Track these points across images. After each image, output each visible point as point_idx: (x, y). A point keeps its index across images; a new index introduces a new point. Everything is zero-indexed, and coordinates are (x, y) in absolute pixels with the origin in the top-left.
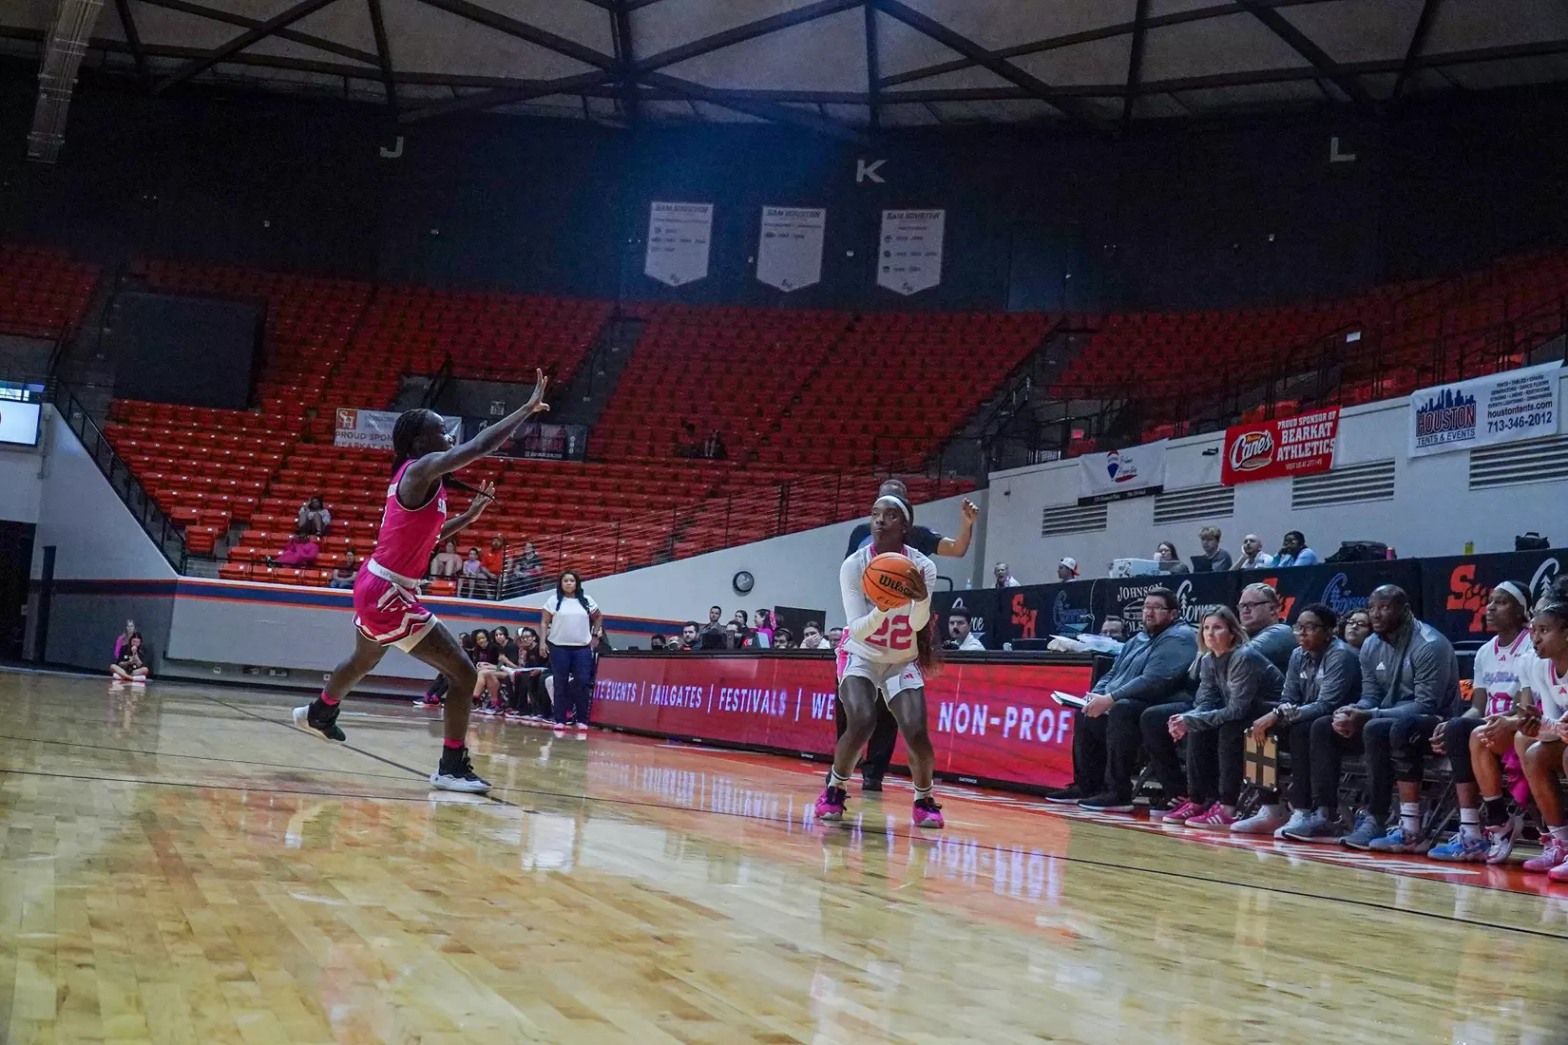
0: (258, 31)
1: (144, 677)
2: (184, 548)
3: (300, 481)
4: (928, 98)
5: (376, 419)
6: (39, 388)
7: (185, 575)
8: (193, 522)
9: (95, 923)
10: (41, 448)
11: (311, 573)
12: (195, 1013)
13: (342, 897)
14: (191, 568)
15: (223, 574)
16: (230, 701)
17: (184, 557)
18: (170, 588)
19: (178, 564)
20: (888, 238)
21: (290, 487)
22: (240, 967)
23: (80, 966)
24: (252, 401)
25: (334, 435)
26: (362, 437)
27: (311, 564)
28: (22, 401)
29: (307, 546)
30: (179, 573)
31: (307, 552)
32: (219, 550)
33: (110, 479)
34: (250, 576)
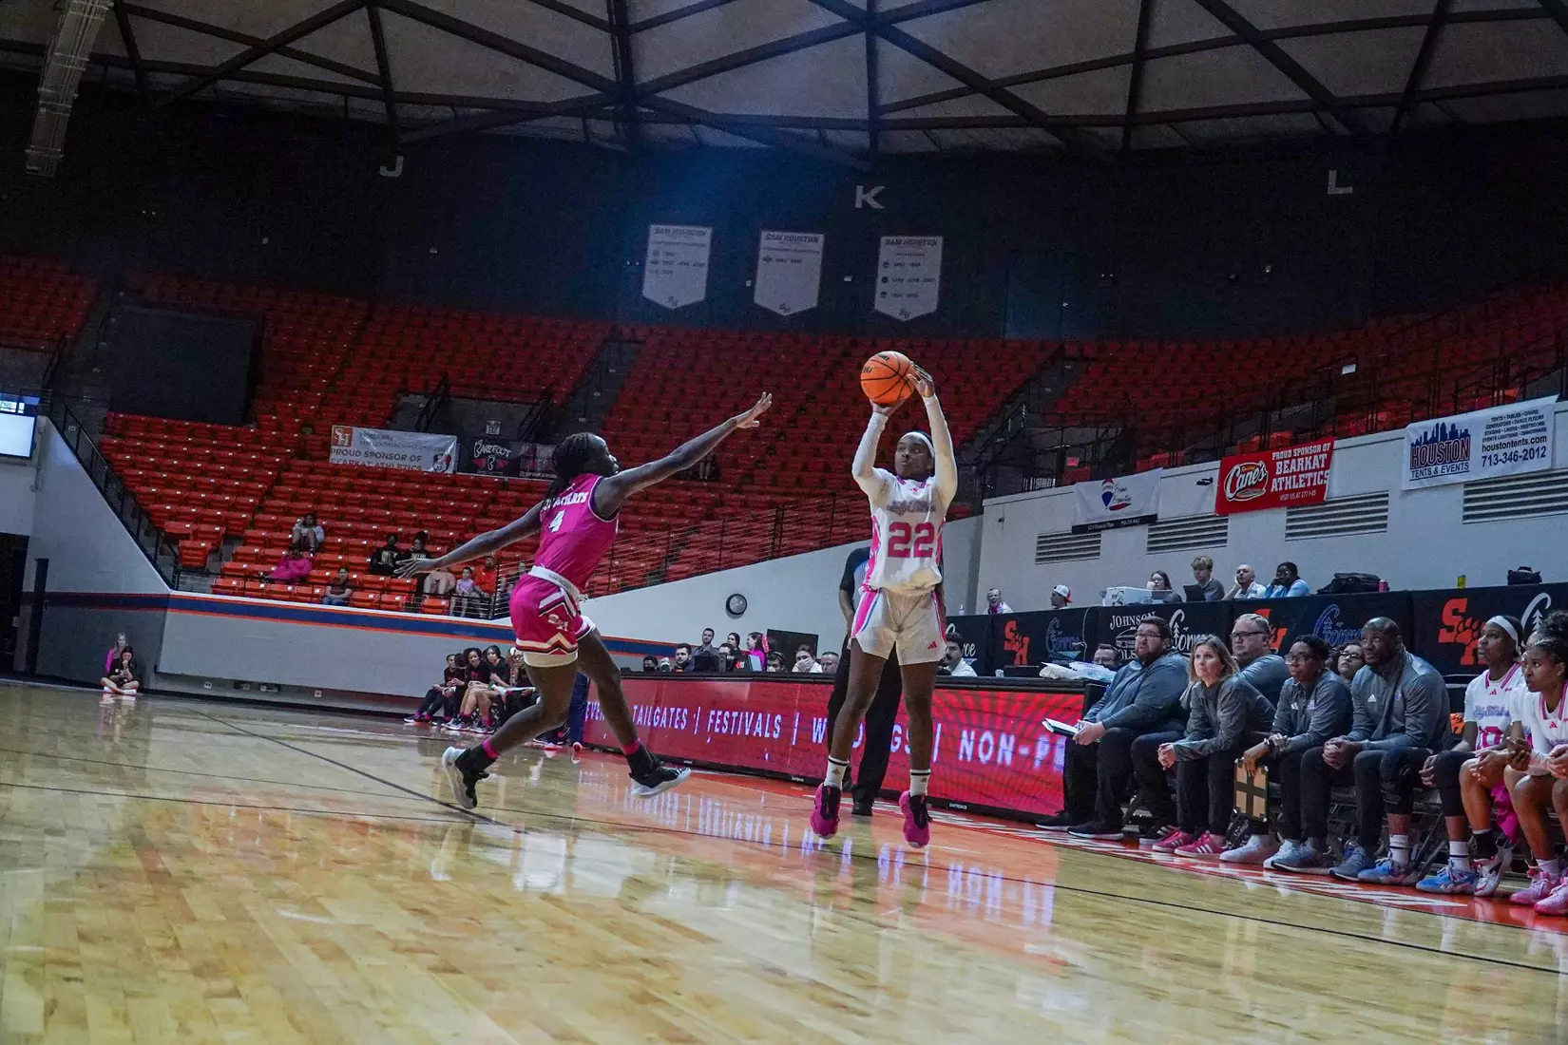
0: (260, 49)
1: (134, 691)
2: (176, 563)
3: (295, 498)
4: (926, 126)
5: (371, 436)
6: (35, 401)
7: (177, 589)
8: (186, 537)
9: (82, 937)
10: (35, 460)
11: (304, 590)
12: (183, 1029)
13: (329, 915)
14: (183, 583)
15: (216, 590)
16: (220, 716)
17: (177, 572)
18: (161, 603)
19: (170, 578)
20: (886, 264)
21: (284, 503)
22: (227, 984)
23: (68, 979)
24: (246, 418)
25: (329, 452)
26: (355, 454)
27: (303, 580)
28: (16, 413)
29: (300, 563)
30: (172, 587)
31: (301, 568)
32: (212, 565)
33: (104, 493)
34: (242, 592)
